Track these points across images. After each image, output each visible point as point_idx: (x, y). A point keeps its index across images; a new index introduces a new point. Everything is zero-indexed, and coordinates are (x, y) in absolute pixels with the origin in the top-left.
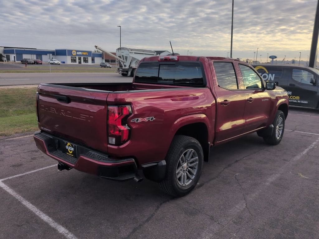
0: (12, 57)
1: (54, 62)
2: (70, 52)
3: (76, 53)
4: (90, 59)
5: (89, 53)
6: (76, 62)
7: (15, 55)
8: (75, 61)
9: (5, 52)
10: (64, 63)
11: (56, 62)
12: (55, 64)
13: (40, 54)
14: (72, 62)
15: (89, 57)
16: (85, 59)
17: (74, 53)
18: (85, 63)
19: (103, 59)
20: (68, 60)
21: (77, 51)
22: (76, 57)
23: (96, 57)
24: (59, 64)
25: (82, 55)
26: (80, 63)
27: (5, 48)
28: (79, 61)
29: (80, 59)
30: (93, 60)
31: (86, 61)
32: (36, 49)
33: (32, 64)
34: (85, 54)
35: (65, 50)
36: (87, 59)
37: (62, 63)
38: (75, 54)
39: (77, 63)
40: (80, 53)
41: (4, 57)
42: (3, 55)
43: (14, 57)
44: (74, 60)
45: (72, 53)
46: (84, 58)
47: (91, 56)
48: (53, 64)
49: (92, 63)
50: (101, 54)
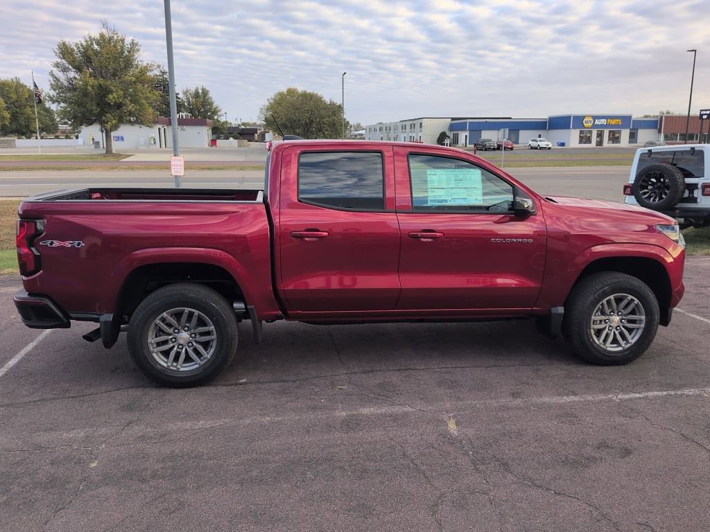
0: (463, 136)
1: (539, 143)
2: (579, 121)
3: (592, 122)
4: (625, 134)
5: (626, 120)
6: (590, 143)
7: (467, 133)
8: (589, 140)
9: (452, 127)
10: (563, 144)
11: (543, 144)
12: (541, 148)
13: (515, 127)
14: (581, 142)
15: (624, 128)
16: (613, 135)
17: (588, 123)
18: (613, 143)
19: (660, 132)
20: (572, 138)
21: (595, 118)
22: (591, 132)
23: (640, 128)
24: (549, 148)
25: (607, 126)
26: (600, 143)
27: (453, 119)
28: (598, 139)
29: (600, 135)
30: (633, 137)
31: (615, 138)
32: (510, 118)
33: (494, 149)
34: (613, 122)
35: (569, 117)
36: (617, 135)
37: (559, 145)
38: (590, 124)
39: (593, 144)
40: (603, 121)
41: (449, 137)
42: (448, 133)
43: (466, 136)
44: (585, 139)
45: (584, 122)
46: (610, 132)
47: (628, 127)
48: (536, 148)
49: (630, 142)
50: (657, 121)
